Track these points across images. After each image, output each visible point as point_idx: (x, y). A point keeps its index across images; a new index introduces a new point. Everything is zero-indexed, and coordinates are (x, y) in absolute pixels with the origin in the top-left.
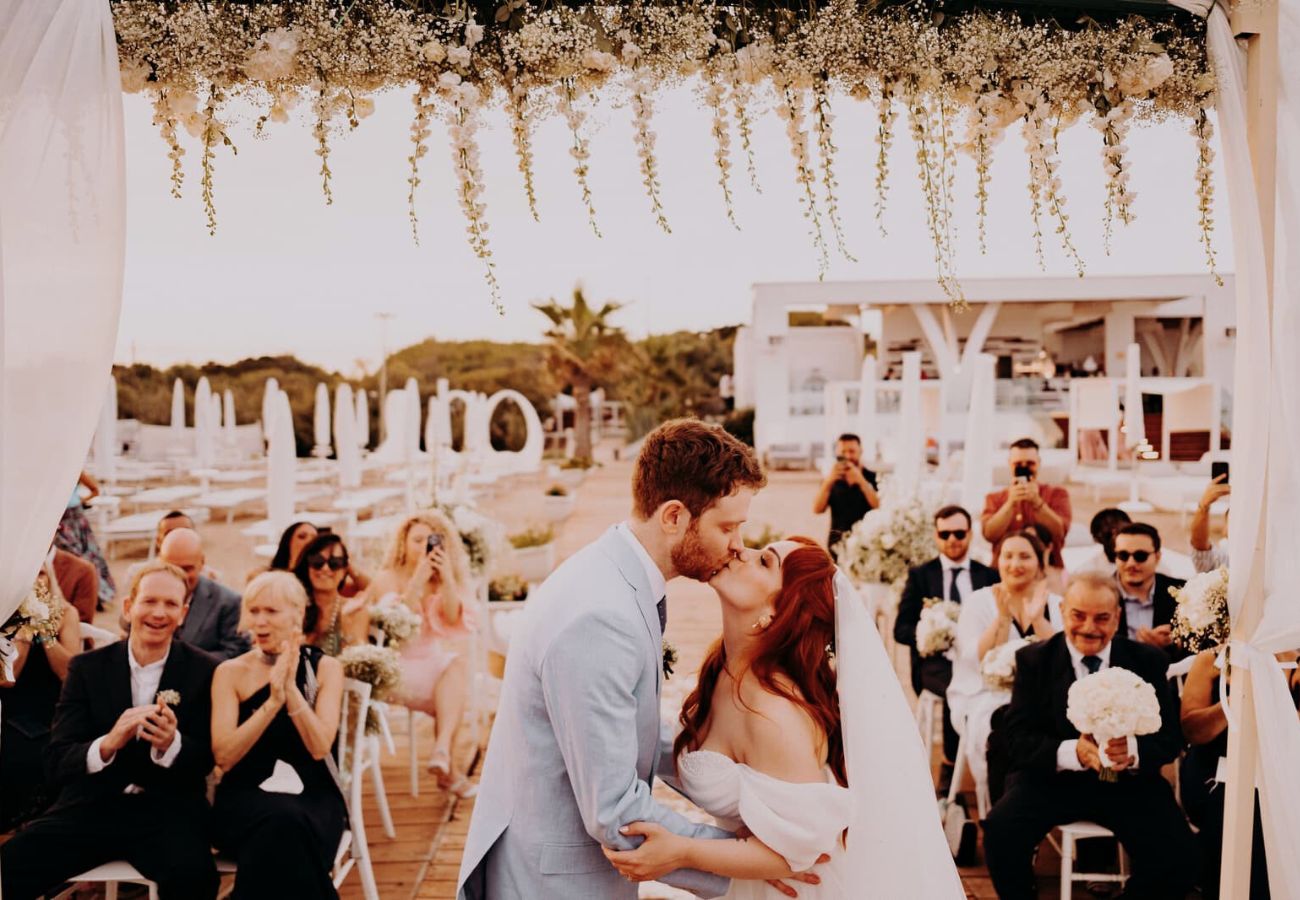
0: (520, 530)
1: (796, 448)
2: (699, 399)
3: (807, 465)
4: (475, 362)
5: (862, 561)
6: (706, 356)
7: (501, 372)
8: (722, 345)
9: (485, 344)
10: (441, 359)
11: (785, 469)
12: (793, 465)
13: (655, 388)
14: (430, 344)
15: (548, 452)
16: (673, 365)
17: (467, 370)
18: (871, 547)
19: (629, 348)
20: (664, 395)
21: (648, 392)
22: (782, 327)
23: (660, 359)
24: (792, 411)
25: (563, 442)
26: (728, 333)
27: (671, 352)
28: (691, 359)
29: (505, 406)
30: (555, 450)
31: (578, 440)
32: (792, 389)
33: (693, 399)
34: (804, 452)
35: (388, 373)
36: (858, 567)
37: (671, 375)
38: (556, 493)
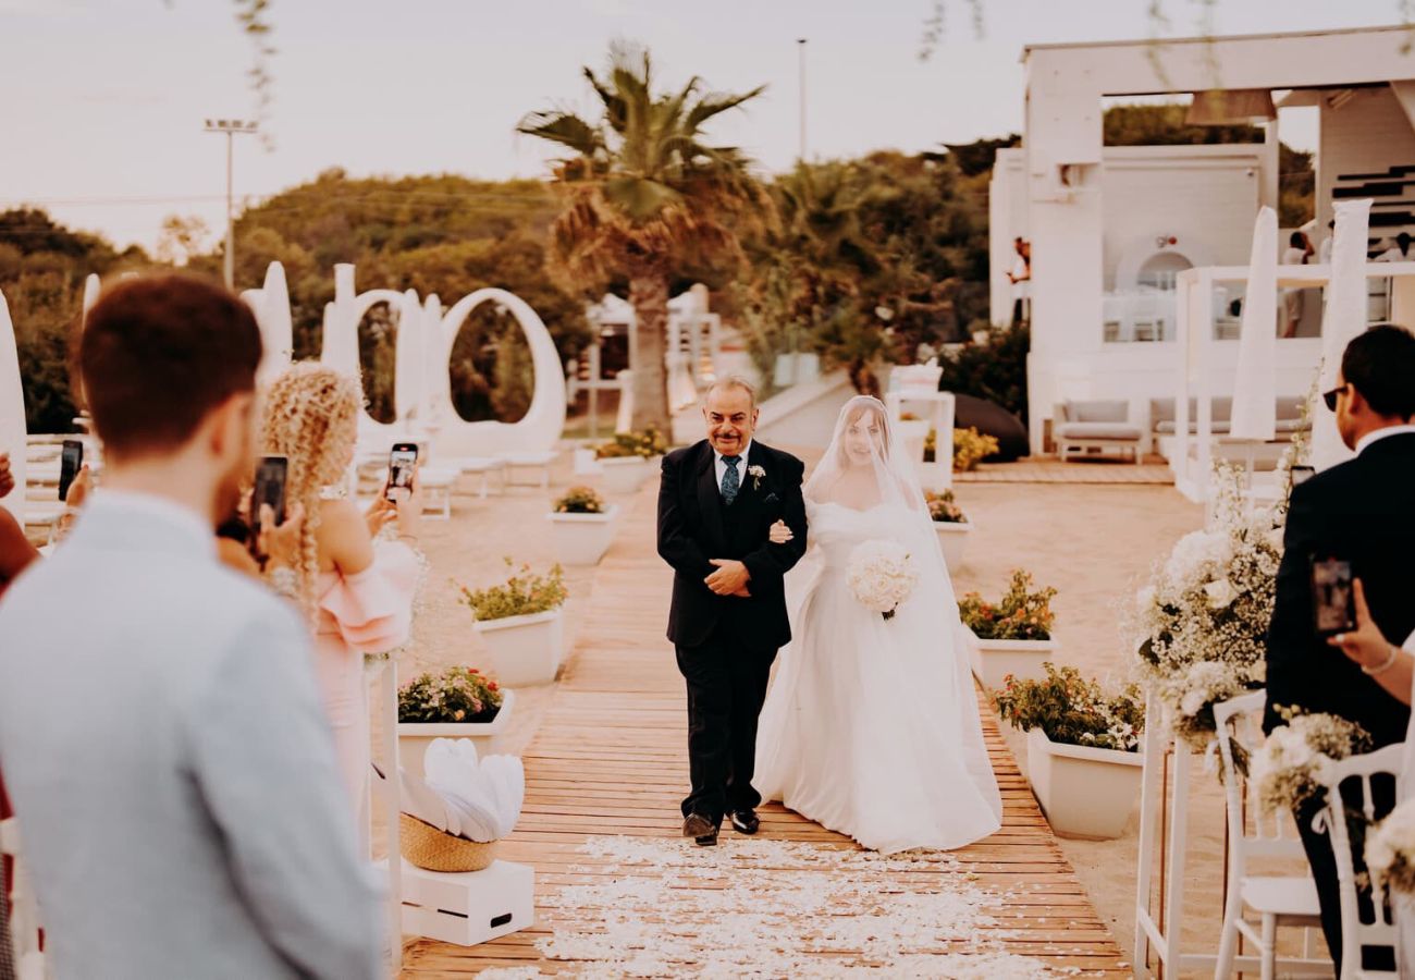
0: (496, 580)
1: (1121, 412)
2: (905, 304)
3: (1142, 448)
4: (429, 227)
5: (1166, 638)
6: (930, 210)
7: (481, 247)
8: (963, 186)
9: (450, 183)
10: (356, 220)
11: (1094, 459)
12: (1110, 450)
13: (813, 281)
14: (333, 183)
15: (575, 424)
16: (852, 229)
17: (413, 243)
18: (1186, 607)
19: (751, 192)
20: (834, 297)
21: (799, 292)
22: (1087, 144)
23: (825, 221)
24: (1112, 332)
25: (611, 400)
26: (978, 158)
27: (848, 202)
28: (895, 216)
29: (486, 322)
30: (592, 419)
31: (641, 394)
32: (1110, 285)
33: (892, 304)
34: (1138, 421)
35: (238, 251)
36: (1158, 648)
37: (849, 253)
38: (577, 505)
